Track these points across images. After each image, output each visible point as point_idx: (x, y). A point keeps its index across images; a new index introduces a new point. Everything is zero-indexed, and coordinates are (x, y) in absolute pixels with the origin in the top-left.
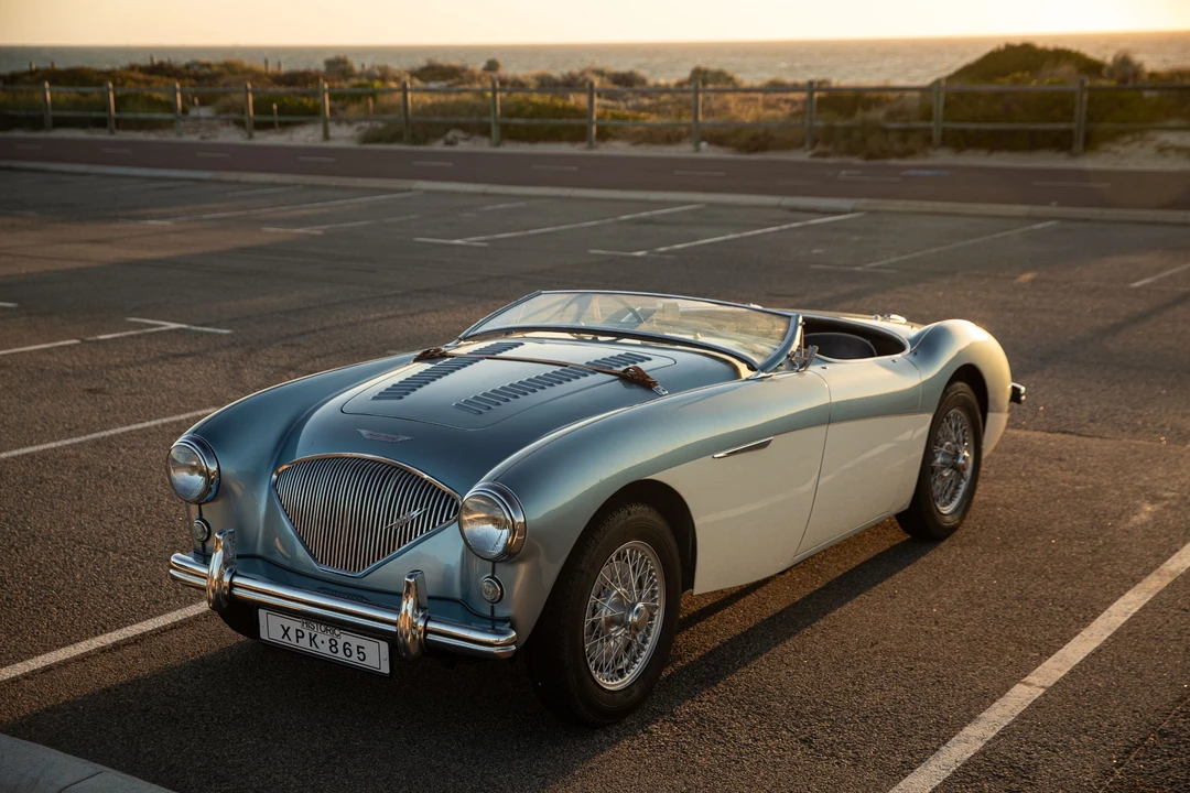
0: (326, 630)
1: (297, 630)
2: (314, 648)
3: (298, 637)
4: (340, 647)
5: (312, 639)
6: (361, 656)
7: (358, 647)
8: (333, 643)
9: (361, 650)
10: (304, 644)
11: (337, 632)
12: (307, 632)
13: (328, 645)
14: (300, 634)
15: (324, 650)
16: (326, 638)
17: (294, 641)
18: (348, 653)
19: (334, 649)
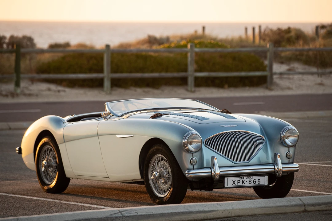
0: (248, 177)
1: (238, 181)
2: (243, 184)
3: (238, 183)
4: (252, 182)
5: (243, 182)
6: (259, 182)
7: (258, 180)
8: (250, 181)
9: (259, 180)
10: (240, 184)
11: (252, 177)
12: (241, 180)
13: (248, 182)
14: (239, 181)
15: (247, 184)
16: (248, 180)
17: (237, 185)
18: (255, 182)
19: (250, 183)
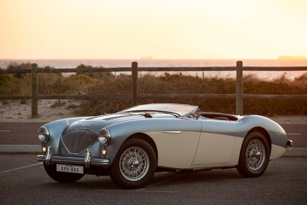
0: (71, 166)
2: (68, 171)
3: (65, 169)
4: (73, 169)
5: (68, 169)
6: (78, 171)
7: (77, 169)
8: (72, 169)
10: (66, 170)
11: (73, 166)
12: (66, 167)
13: (71, 169)
14: (65, 168)
15: (70, 171)
16: (70, 168)
17: (64, 170)
18: (75, 170)
19: (72, 170)
